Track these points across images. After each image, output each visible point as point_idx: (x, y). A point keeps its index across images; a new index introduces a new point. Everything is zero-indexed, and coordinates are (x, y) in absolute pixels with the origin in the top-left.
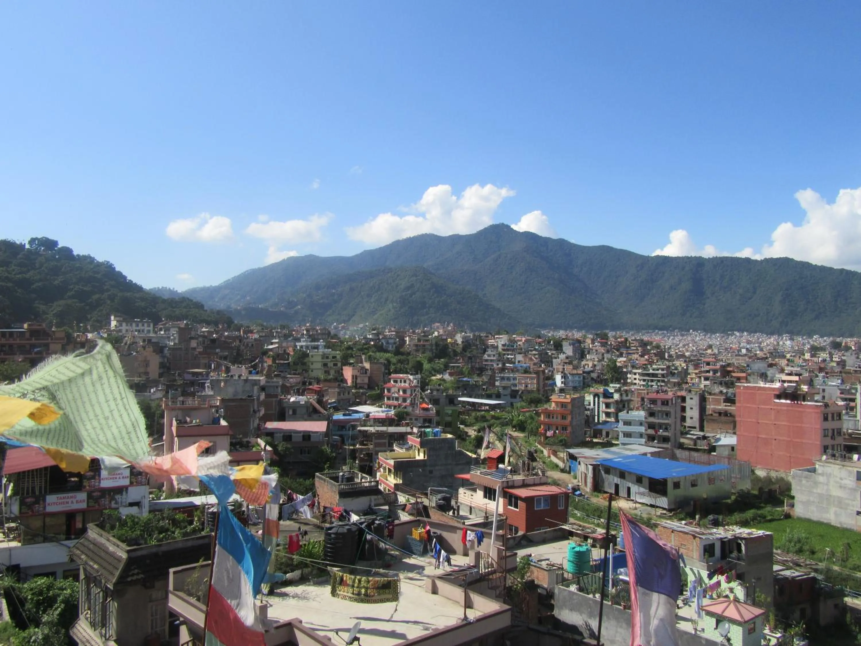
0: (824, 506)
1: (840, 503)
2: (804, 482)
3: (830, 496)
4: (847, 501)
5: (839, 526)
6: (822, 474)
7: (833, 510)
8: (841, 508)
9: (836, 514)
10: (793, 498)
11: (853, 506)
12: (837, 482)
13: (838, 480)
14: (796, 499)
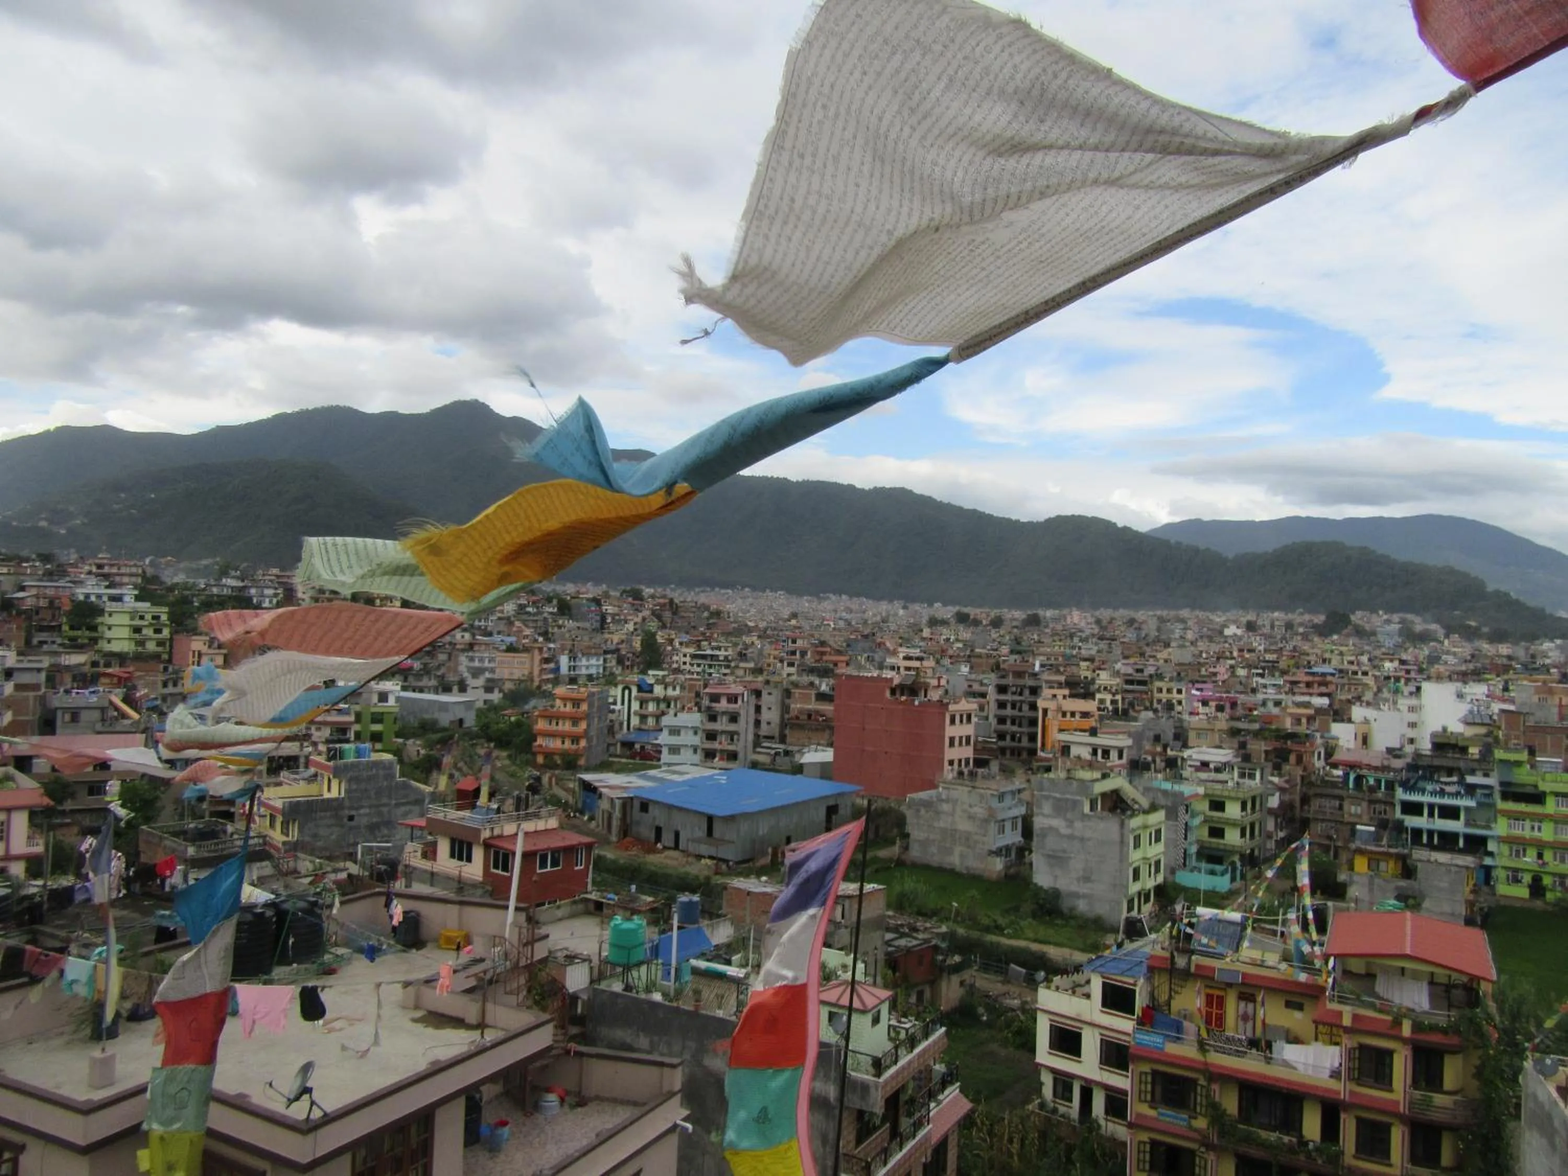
0: (948, 845)
1: (967, 839)
2: (923, 811)
3: (956, 830)
4: (976, 837)
5: (965, 872)
6: (947, 801)
7: (958, 850)
8: (969, 847)
9: (962, 856)
10: (907, 836)
11: (984, 843)
12: (964, 811)
13: (966, 807)
14: (912, 837)
